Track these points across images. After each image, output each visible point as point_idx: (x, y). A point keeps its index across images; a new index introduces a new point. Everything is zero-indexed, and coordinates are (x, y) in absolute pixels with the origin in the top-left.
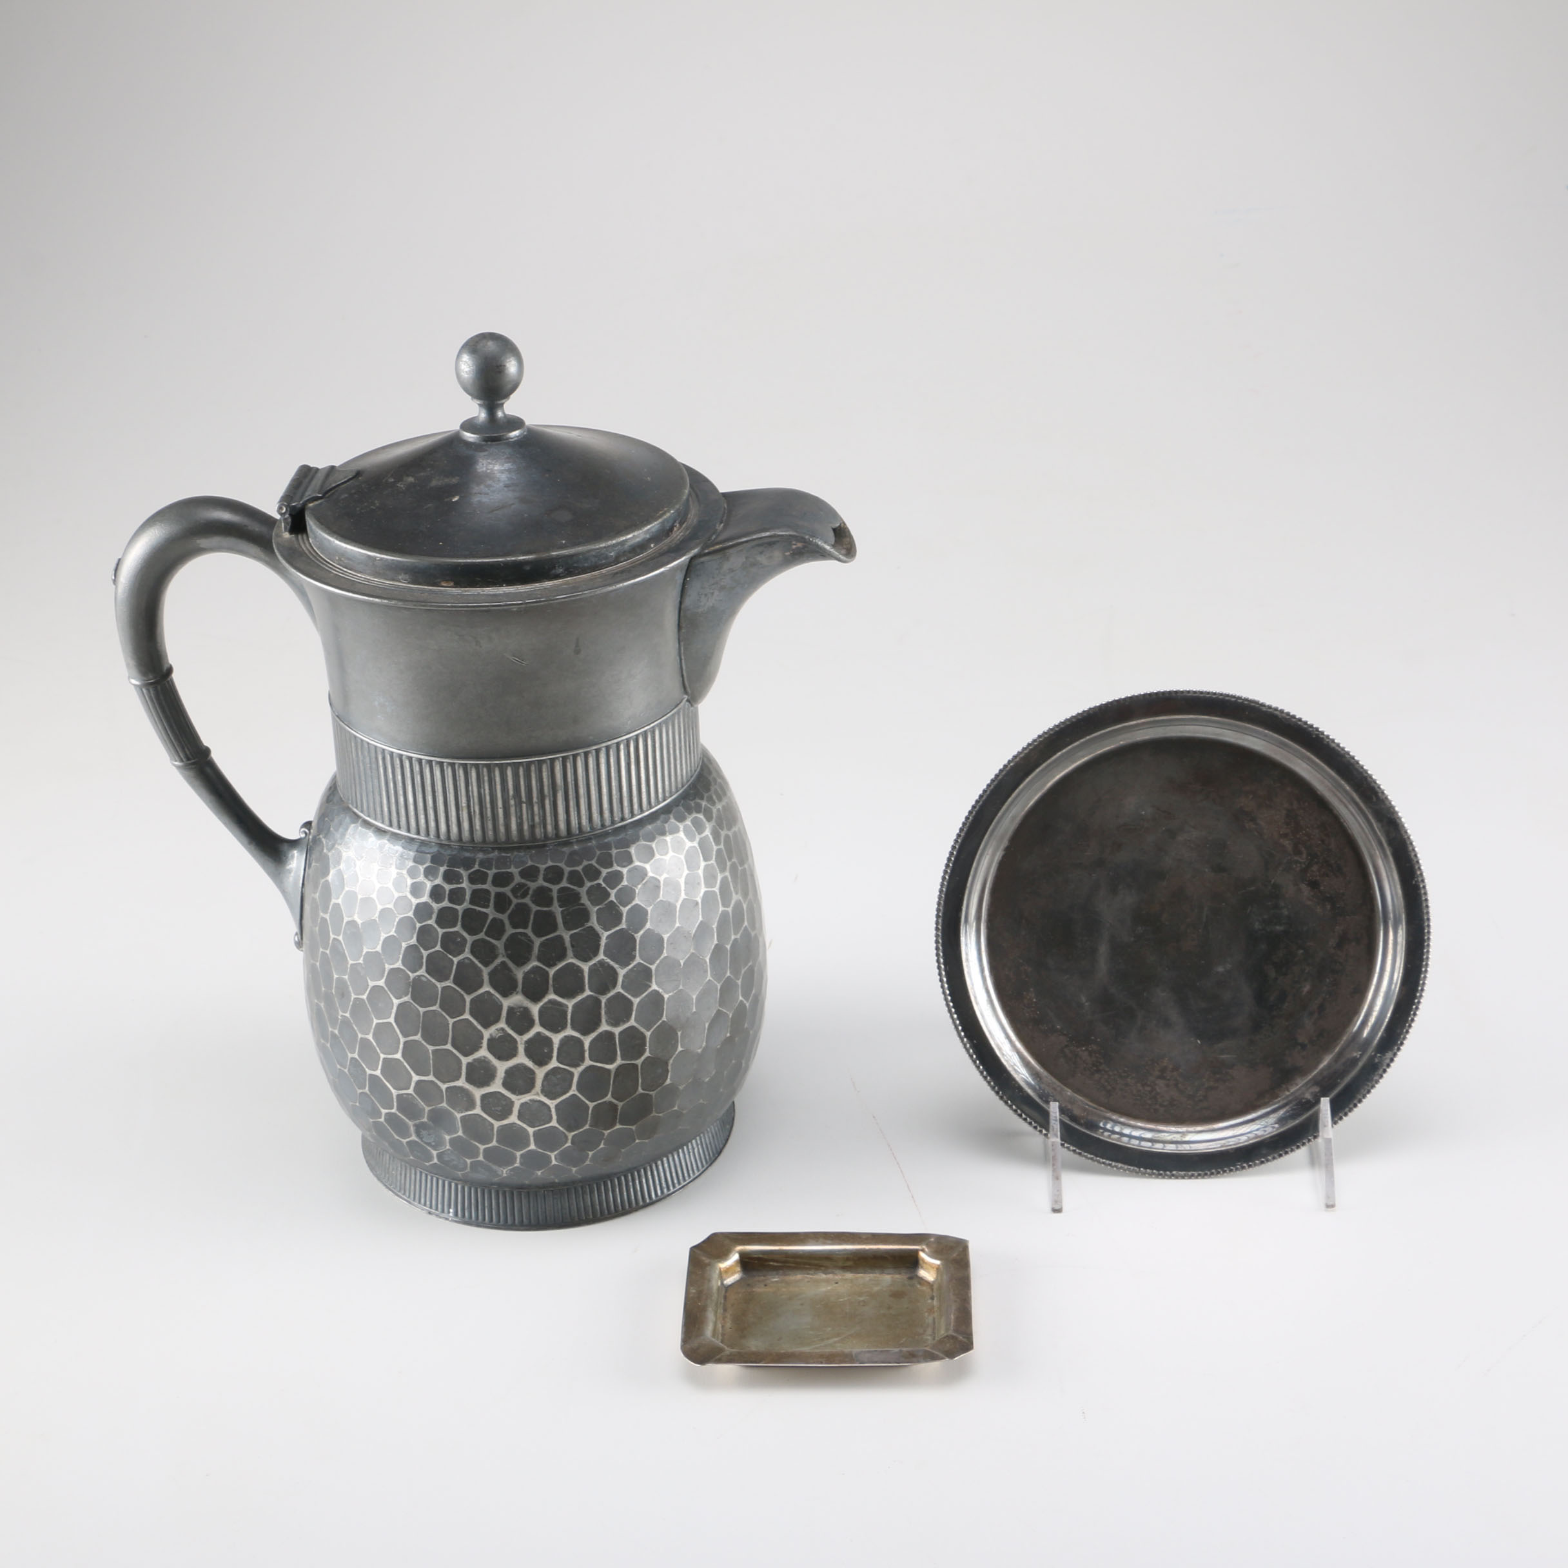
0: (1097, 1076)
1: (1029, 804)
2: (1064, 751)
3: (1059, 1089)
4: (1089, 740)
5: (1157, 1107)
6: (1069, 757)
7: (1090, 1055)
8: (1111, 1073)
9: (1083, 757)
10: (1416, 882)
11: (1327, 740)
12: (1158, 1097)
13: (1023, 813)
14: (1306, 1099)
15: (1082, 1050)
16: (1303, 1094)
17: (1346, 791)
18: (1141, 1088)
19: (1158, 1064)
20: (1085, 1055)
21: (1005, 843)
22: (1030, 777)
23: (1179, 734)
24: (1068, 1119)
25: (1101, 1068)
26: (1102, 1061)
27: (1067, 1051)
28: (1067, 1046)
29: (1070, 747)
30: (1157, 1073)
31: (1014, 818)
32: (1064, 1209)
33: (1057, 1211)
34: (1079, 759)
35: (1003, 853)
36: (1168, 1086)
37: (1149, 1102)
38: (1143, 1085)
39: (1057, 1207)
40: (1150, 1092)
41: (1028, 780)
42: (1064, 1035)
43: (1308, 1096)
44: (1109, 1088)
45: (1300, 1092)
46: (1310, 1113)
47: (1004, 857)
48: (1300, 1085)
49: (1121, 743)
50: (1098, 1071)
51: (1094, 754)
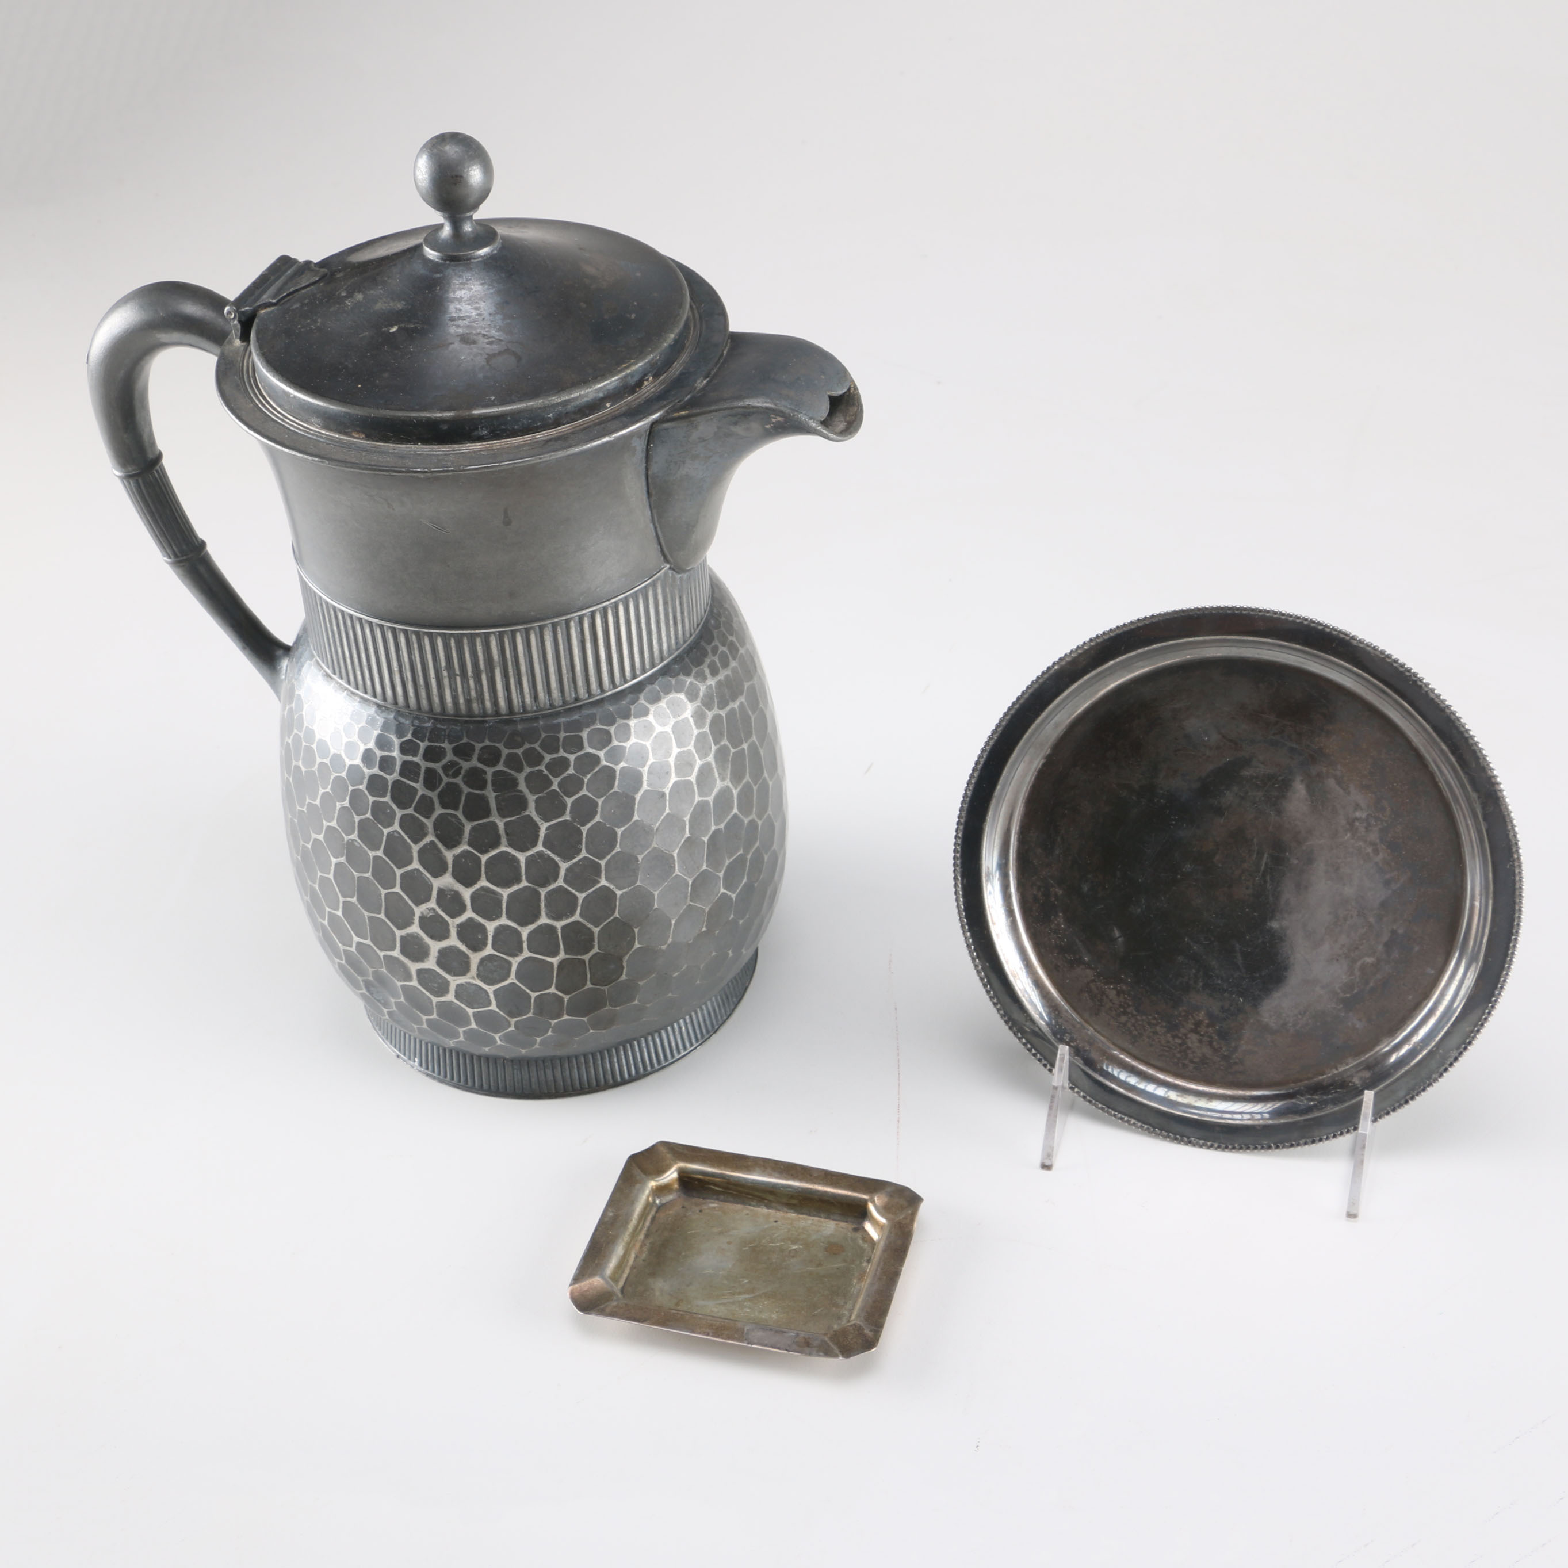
0: (1123, 1019)
1: (1076, 711)
2: (1118, 660)
3: (1078, 1026)
4: (1148, 651)
5: (1187, 1062)
6: (1126, 666)
7: (1118, 994)
8: (1139, 1018)
9: (1143, 667)
10: (1511, 865)
11: (1426, 689)
12: (1189, 1052)
13: (1069, 720)
14: (1354, 1083)
15: (1109, 988)
16: (1352, 1076)
17: (1442, 751)
18: (1170, 1039)
19: (1192, 1016)
20: (1112, 994)
21: (1047, 750)
22: (1076, 685)
23: (1257, 656)
24: (1082, 1062)
25: (1129, 1010)
26: (1130, 1003)
27: (1092, 986)
28: (1093, 981)
29: (1124, 657)
30: (1191, 1026)
31: (1057, 725)
32: (1054, 1168)
33: (1046, 1167)
34: (1138, 668)
35: (1043, 761)
36: (1200, 1041)
37: (1178, 1055)
38: (1174, 1037)
39: (1047, 1163)
40: (1181, 1045)
41: (1073, 687)
42: (1090, 967)
43: (1356, 1081)
44: (1135, 1032)
45: (1349, 1074)
46: (1354, 1101)
47: (1044, 765)
48: (1351, 1065)
49: (1188, 657)
50: (1125, 1013)
51: (1156, 666)
